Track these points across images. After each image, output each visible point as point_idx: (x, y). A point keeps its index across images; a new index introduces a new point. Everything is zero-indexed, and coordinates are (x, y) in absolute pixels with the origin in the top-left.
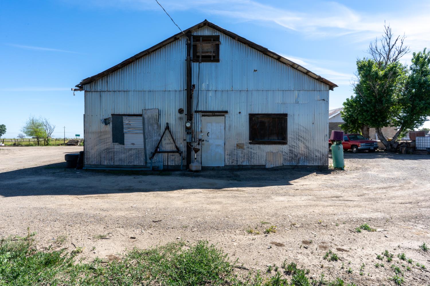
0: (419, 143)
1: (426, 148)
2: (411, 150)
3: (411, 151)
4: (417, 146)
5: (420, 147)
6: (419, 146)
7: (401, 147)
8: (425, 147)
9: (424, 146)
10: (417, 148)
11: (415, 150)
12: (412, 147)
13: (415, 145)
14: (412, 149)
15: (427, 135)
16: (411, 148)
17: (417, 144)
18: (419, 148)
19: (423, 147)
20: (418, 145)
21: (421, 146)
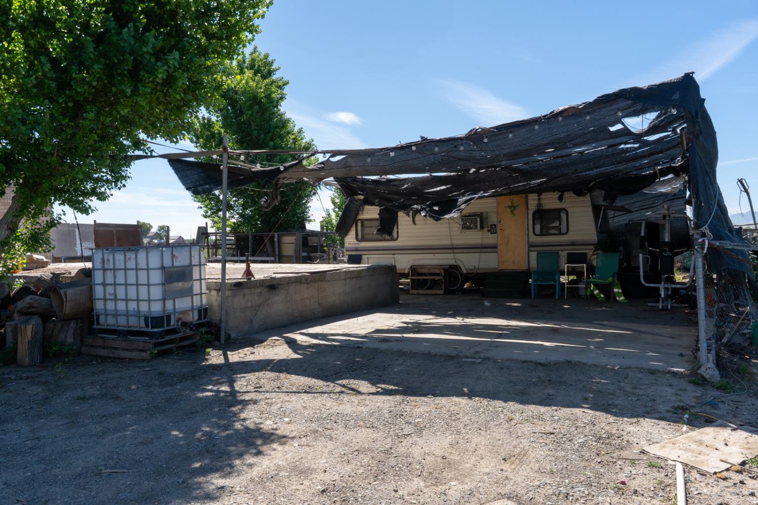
0: (110, 290)
1: (146, 319)
2: (68, 336)
3: (70, 340)
4: (99, 305)
5: (116, 314)
6: (110, 306)
7: (22, 313)
8: (138, 314)
9: (132, 306)
10: (102, 319)
11: (91, 332)
12: (74, 317)
13: (91, 298)
14: (73, 324)
15: (146, 237)
16: (67, 320)
17: (99, 291)
18: (111, 321)
19: (127, 314)
20: (105, 300)
21: (121, 306)
